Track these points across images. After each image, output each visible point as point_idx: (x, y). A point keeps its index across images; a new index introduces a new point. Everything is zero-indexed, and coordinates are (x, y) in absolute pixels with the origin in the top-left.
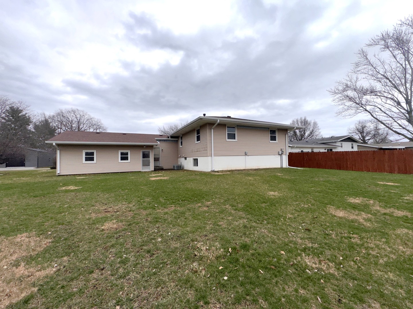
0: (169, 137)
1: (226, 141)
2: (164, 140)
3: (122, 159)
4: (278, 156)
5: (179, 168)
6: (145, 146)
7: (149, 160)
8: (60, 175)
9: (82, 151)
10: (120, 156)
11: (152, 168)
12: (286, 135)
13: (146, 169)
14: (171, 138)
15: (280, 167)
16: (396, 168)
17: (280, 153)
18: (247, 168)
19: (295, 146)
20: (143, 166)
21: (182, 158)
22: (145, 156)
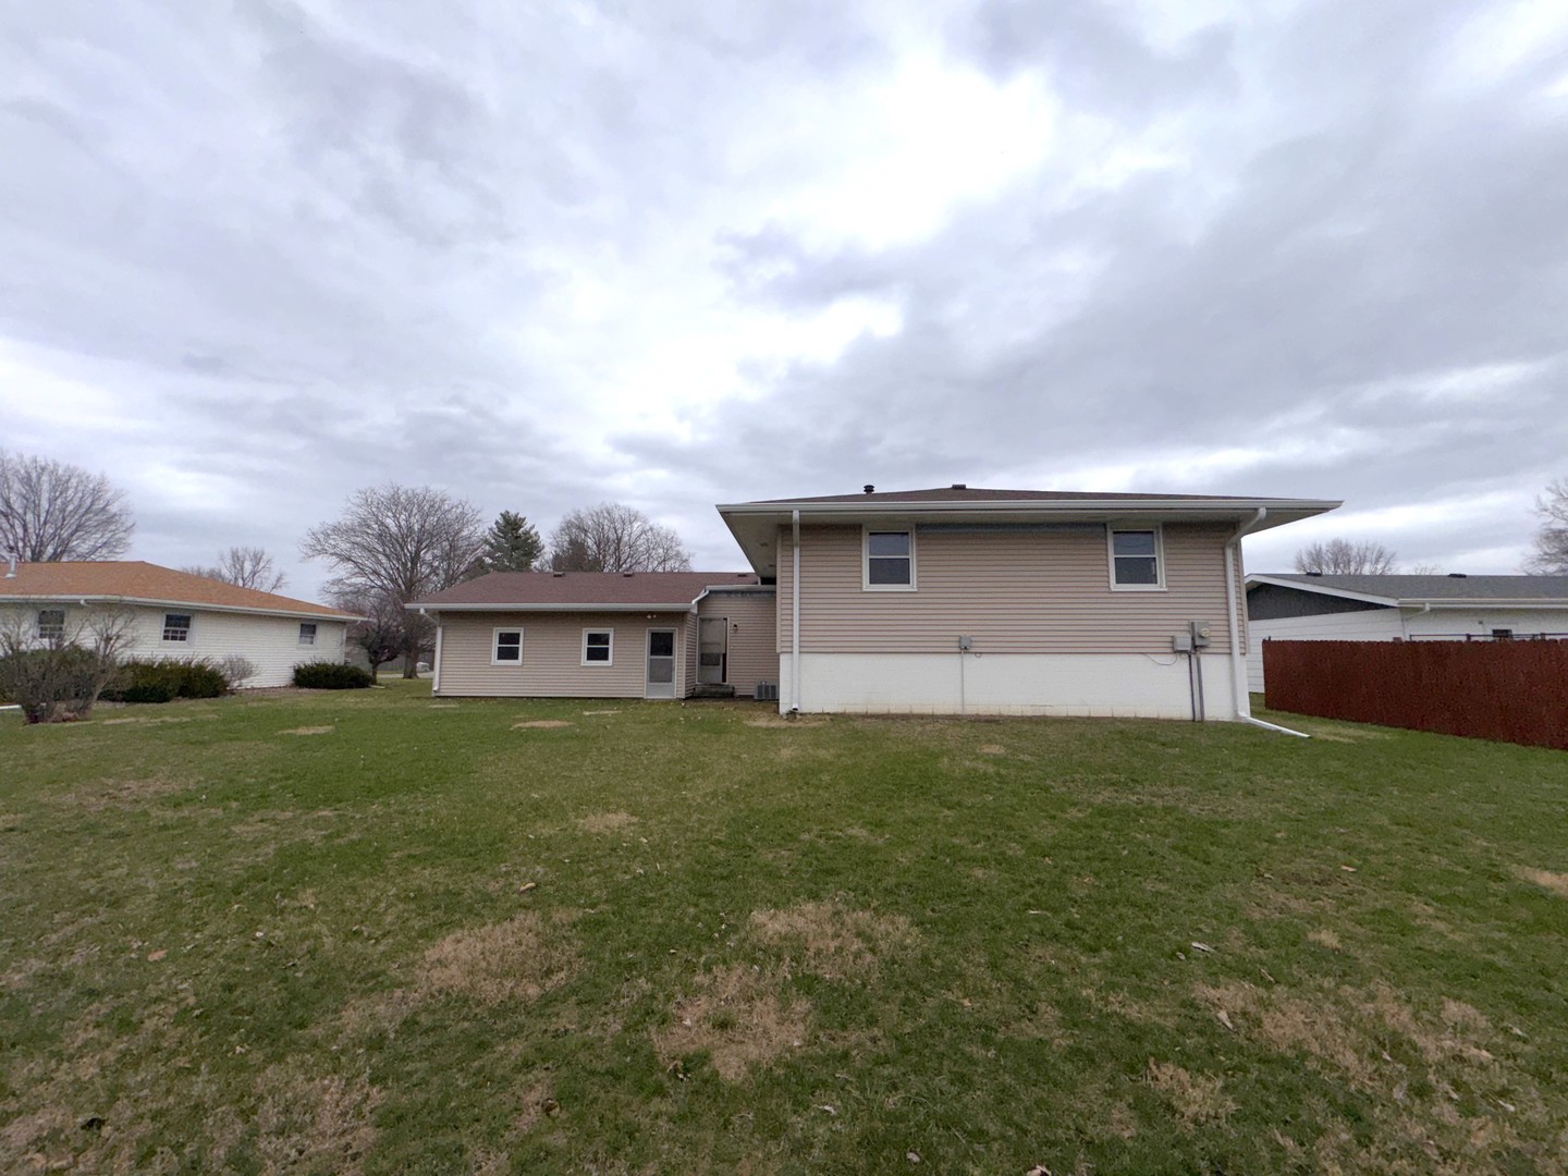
0: (757, 583)
1: (859, 590)
2: (743, 592)
3: (592, 655)
4: (1169, 659)
5: (767, 693)
6: (651, 613)
7: (671, 661)
8: (440, 697)
9: (492, 630)
10: (585, 645)
11: (678, 688)
12: (1223, 549)
13: (661, 693)
14: (762, 583)
15: (1187, 714)
17: (1185, 642)
18: (971, 710)
19: (1428, 607)
20: (651, 681)
22: (661, 645)
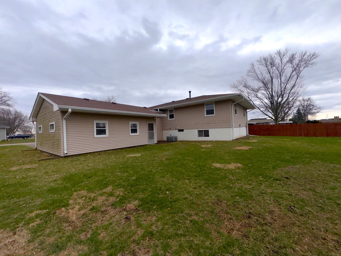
3: (132, 131)
7: (153, 132)
8: (69, 156)
9: (94, 121)
13: (151, 142)
16: (303, 134)
20: (149, 139)
21: (175, 131)
